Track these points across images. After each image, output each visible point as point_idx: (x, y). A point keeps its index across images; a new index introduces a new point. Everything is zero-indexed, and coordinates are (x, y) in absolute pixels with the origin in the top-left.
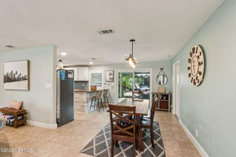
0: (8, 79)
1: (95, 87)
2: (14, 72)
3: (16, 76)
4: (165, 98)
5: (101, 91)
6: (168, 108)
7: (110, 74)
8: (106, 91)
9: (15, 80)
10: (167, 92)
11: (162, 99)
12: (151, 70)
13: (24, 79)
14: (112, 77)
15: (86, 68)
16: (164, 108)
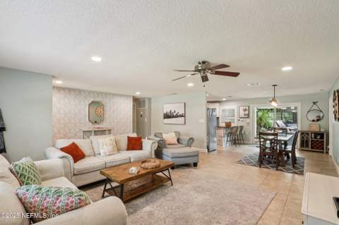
0: (167, 116)
1: (230, 123)
2: (173, 111)
3: (175, 114)
4: (319, 137)
5: (237, 127)
6: (323, 149)
7: (245, 110)
8: (242, 127)
9: (173, 117)
10: (322, 130)
11: (315, 138)
12: (299, 105)
13: (181, 116)
14: (247, 112)
15: (218, 104)
16: (318, 148)
